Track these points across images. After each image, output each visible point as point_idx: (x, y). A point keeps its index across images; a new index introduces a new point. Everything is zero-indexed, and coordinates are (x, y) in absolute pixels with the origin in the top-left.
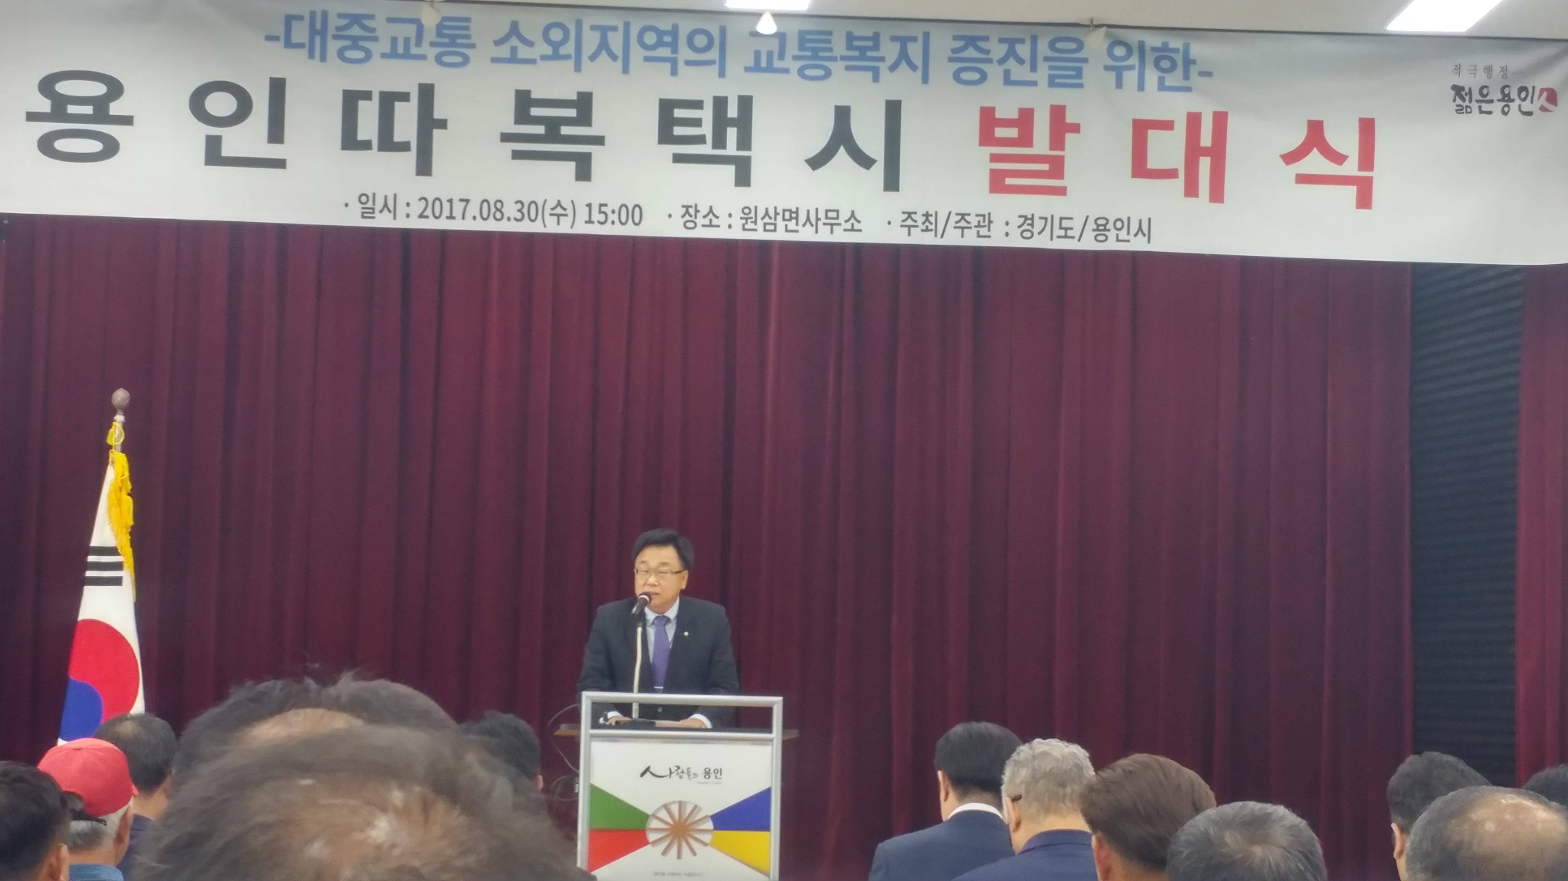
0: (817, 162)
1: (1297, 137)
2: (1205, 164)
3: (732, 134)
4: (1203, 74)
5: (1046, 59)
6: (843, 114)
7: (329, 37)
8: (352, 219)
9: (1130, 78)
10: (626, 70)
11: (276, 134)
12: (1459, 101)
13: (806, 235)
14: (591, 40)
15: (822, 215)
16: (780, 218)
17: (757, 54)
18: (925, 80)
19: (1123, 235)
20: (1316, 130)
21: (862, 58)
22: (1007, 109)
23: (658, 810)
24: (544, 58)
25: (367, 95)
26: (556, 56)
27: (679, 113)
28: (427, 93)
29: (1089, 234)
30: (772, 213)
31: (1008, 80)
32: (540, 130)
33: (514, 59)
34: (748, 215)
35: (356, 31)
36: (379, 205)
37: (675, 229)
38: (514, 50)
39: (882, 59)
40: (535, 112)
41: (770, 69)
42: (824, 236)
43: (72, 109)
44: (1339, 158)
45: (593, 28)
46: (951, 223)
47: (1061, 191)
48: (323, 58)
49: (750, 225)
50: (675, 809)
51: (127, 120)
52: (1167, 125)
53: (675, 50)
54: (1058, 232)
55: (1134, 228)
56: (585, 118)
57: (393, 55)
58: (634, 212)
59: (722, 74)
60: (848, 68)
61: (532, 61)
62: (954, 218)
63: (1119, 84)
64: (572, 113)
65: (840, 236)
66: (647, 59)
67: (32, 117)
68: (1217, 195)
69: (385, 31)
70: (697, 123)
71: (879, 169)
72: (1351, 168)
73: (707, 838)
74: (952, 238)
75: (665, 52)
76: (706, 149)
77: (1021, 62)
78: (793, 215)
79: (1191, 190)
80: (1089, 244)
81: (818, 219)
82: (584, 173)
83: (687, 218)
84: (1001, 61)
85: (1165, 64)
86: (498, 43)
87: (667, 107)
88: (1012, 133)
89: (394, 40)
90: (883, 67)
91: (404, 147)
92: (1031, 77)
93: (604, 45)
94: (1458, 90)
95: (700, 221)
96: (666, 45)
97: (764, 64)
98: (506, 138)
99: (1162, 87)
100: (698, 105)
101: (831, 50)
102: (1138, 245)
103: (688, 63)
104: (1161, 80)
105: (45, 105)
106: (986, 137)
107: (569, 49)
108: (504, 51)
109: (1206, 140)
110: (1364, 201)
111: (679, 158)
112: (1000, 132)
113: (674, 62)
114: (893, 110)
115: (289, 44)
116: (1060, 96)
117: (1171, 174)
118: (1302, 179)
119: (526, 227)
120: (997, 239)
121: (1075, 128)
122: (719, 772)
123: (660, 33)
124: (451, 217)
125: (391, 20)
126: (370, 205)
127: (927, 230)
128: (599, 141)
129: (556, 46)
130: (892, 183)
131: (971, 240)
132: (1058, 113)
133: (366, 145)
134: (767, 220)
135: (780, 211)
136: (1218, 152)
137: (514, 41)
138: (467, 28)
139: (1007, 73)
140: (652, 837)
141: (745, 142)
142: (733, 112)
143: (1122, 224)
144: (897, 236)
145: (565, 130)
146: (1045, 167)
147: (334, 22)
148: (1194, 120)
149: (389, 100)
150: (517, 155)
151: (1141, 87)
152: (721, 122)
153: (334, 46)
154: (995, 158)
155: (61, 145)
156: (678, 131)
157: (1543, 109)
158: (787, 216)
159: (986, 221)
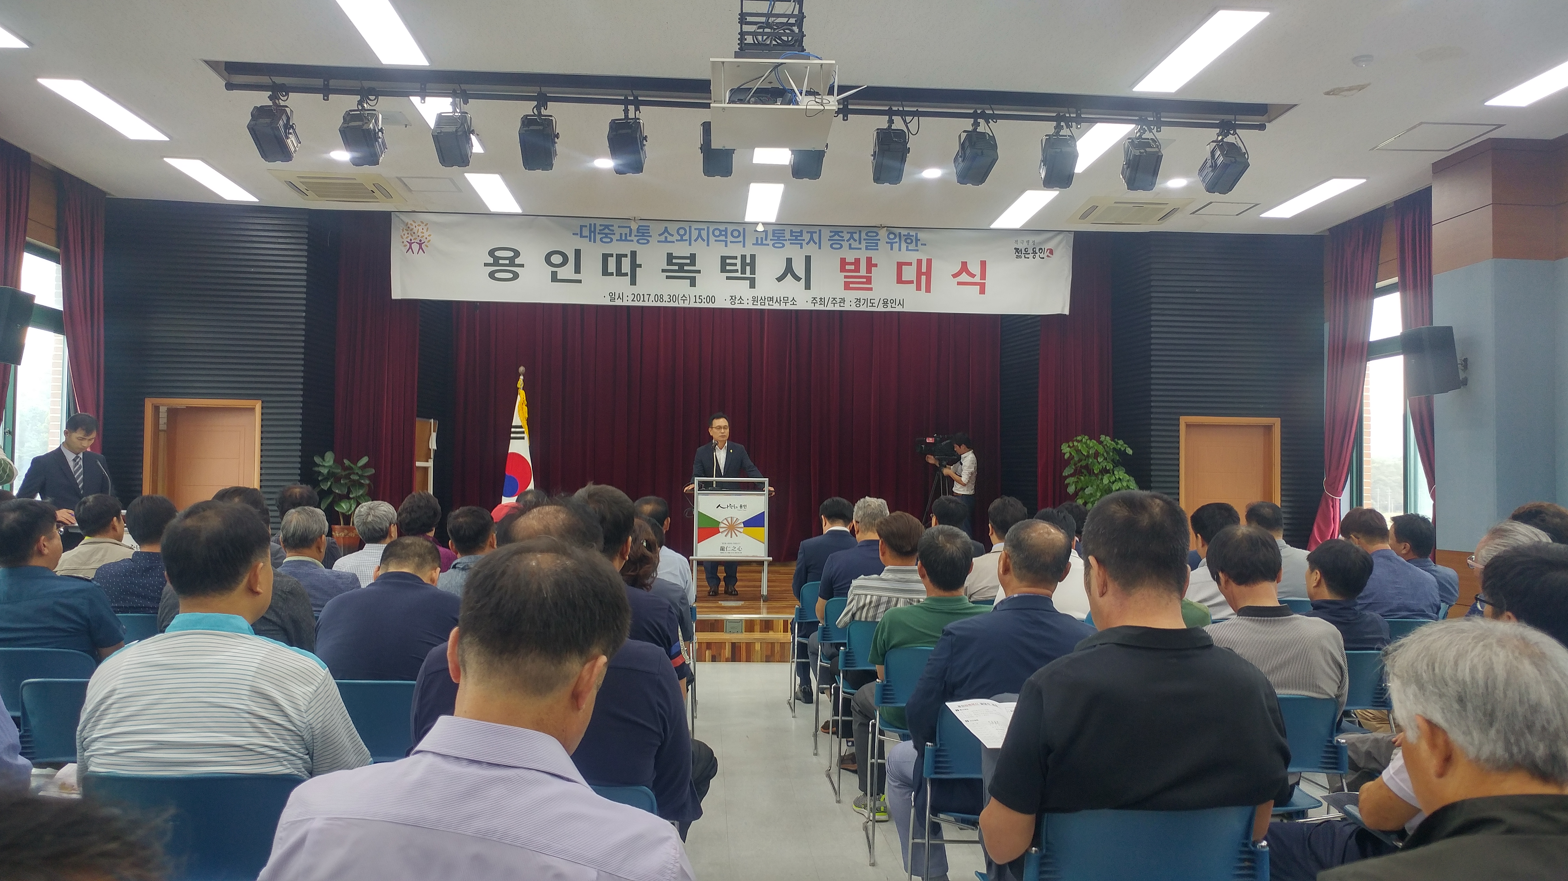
0: (780, 279)
1: (958, 268)
2: (924, 278)
3: (748, 268)
4: (922, 244)
5: (864, 239)
6: (789, 261)
7: (597, 233)
8: (607, 302)
9: (896, 246)
10: (708, 245)
11: (577, 270)
12: (1017, 254)
13: (776, 306)
14: (695, 234)
15: (782, 299)
16: (766, 300)
17: (757, 238)
18: (820, 248)
19: (893, 305)
20: (964, 264)
21: (796, 239)
22: (850, 259)
23: (723, 520)
24: (677, 240)
25: (612, 255)
26: (682, 240)
27: (728, 261)
28: (634, 254)
29: (881, 305)
30: (763, 299)
31: (850, 248)
32: (676, 268)
33: (666, 241)
34: (755, 299)
35: (607, 231)
36: (617, 297)
37: (728, 305)
38: (666, 238)
39: (804, 240)
40: (674, 261)
41: (762, 244)
42: (783, 307)
43: (501, 262)
44: (973, 276)
45: (695, 229)
46: (830, 302)
47: (871, 289)
48: (595, 242)
49: (755, 303)
50: (729, 520)
51: (522, 266)
52: (910, 264)
53: (726, 238)
54: (869, 304)
55: (897, 303)
56: (693, 263)
57: (621, 240)
58: (712, 299)
59: (744, 246)
60: (791, 243)
61: (674, 242)
62: (831, 300)
63: (892, 249)
64: (688, 261)
65: (789, 307)
66: (716, 241)
67: (486, 265)
68: (928, 290)
69: (618, 231)
70: (735, 265)
71: (803, 281)
72: (977, 279)
73: (741, 530)
74: (830, 307)
75: (723, 238)
76: (739, 275)
77: (855, 240)
78: (771, 299)
79: (919, 288)
80: (881, 309)
81: (780, 301)
82: (693, 284)
83: (732, 300)
84: (848, 241)
85: (909, 241)
86: (660, 235)
87: (723, 259)
88: (852, 267)
89: (621, 234)
90: (804, 243)
91: (626, 274)
92: (859, 246)
93: (700, 235)
94: (1017, 249)
95: (737, 302)
96: (723, 235)
97: (759, 242)
98: (663, 271)
99: (907, 250)
100: (736, 258)
101: (784, 237)
102: (899, 309)
103: (731, 242)
104: (907, 247)
105: (491, 260)
106: (843, 269)
107: (686, 237)
108: (662, 238)
109: (924, 269)
110: (982, 291)
111: (728, 278)
112: (848, 267)
113: (726, 242)
114: (808, 259)
115: (581, 236)
116: (870, 253)
117: (911, 282)
118: (959, 283)
119: (672, 304)
120: (847, 307)
121: (876, 265)
122: (745, 506)
123: (721, 231)
124: (644, 301)
125: (619, 227)
126: (613, 296)
127: (821, 304)
128: (699, 272)
129: (682, 236)
130: (808, 287)
131: (837, 308)
132: (869, 260)
133: (612, 274)
134: (762, 301)
135: (766, 298)
136: (928, 274)
137: (666, 234)
138: (649, 230)
139: (850, 245)
140: (721, 530)
141: (753, 272)
142: (748, 261)
143: (893, 301)
144: (810, 307)
145: (686, 268)
146: (865, 280)
147: (598, 228)
148: (919, 262)
149: (619, 257)
150: (668, 277)
151: (900, 250)
152: (744, 264)
153: (598, 237)
154: (846, 277)
155: (497, 275)
156: (728, 268)
157: (1048, 256)
158: (769, 300)
159: (843, 300)
